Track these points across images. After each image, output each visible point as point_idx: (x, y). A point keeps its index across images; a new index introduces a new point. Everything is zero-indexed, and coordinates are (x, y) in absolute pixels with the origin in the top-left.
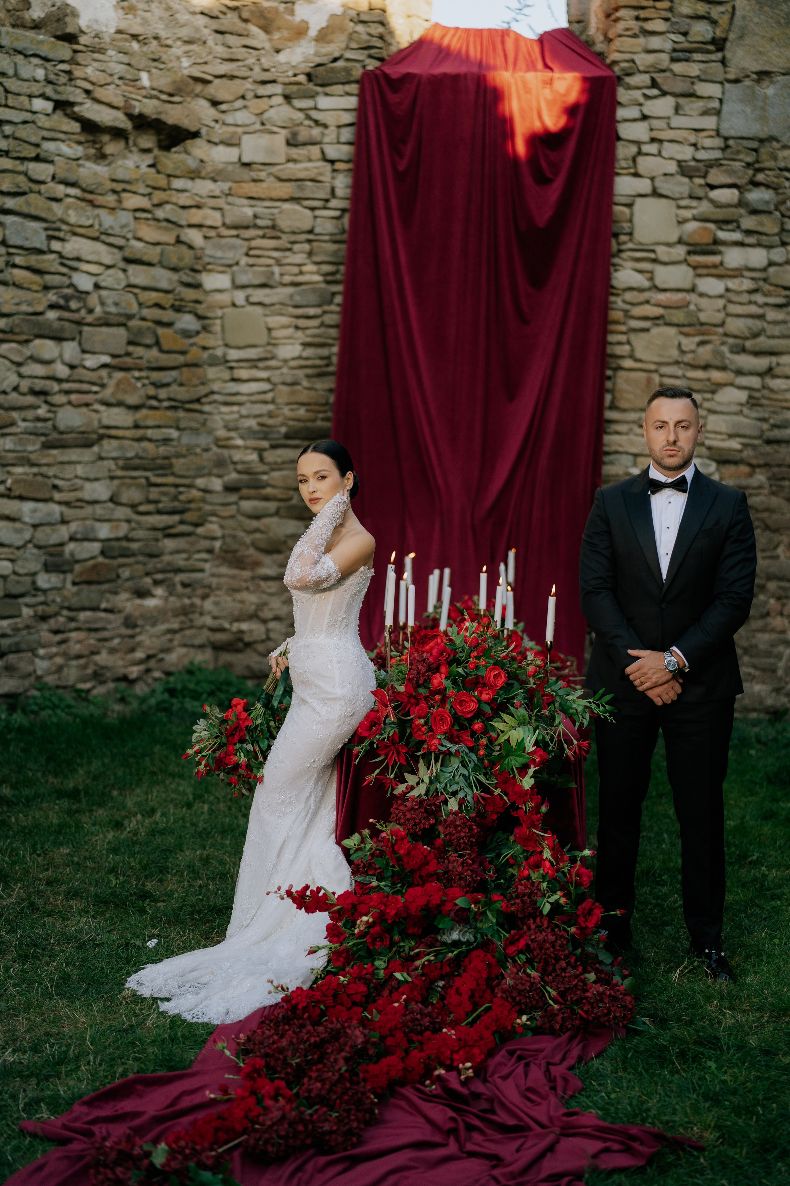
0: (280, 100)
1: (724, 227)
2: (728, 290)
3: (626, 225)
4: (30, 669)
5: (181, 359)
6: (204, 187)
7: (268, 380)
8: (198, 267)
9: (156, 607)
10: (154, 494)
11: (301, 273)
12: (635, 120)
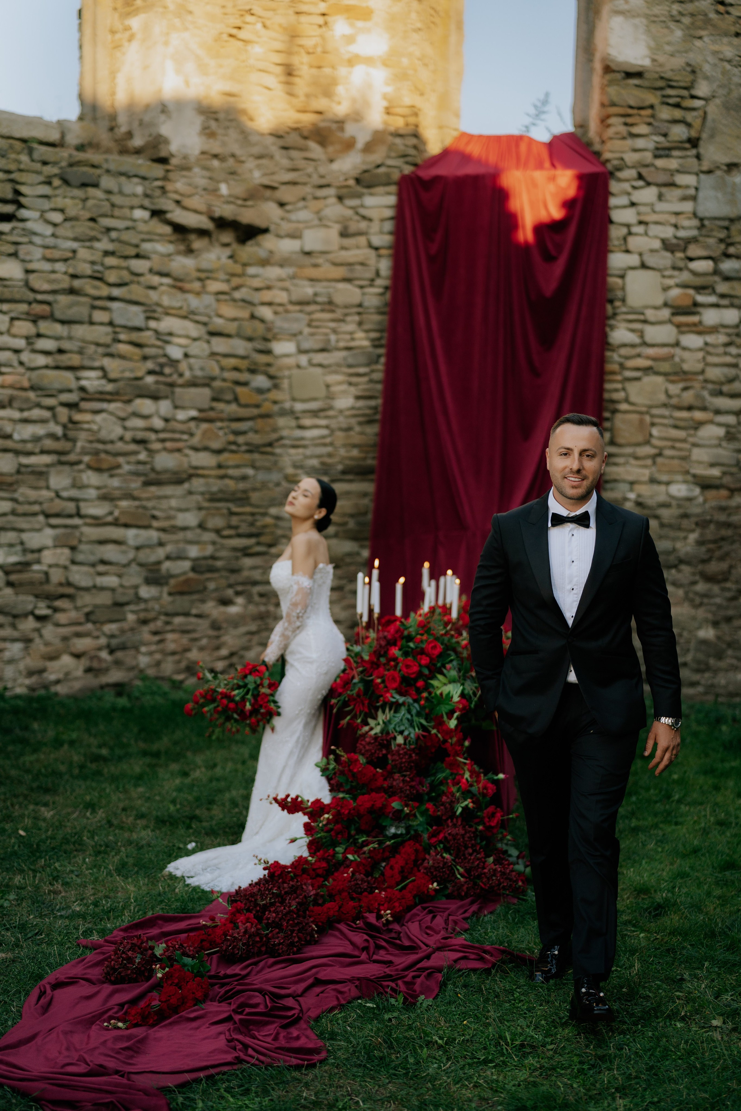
0: (333, 200)
1: (701, 291)
2: (706, 344)
3: (619, 294)
4: (134, 663)
5: (255, 411)
6: (273, 272)
7: (327, 427)
8: (269, 336)
9: (237, 614)
10: (234, 520)
11: (353, 339)
12: (624, 207)
